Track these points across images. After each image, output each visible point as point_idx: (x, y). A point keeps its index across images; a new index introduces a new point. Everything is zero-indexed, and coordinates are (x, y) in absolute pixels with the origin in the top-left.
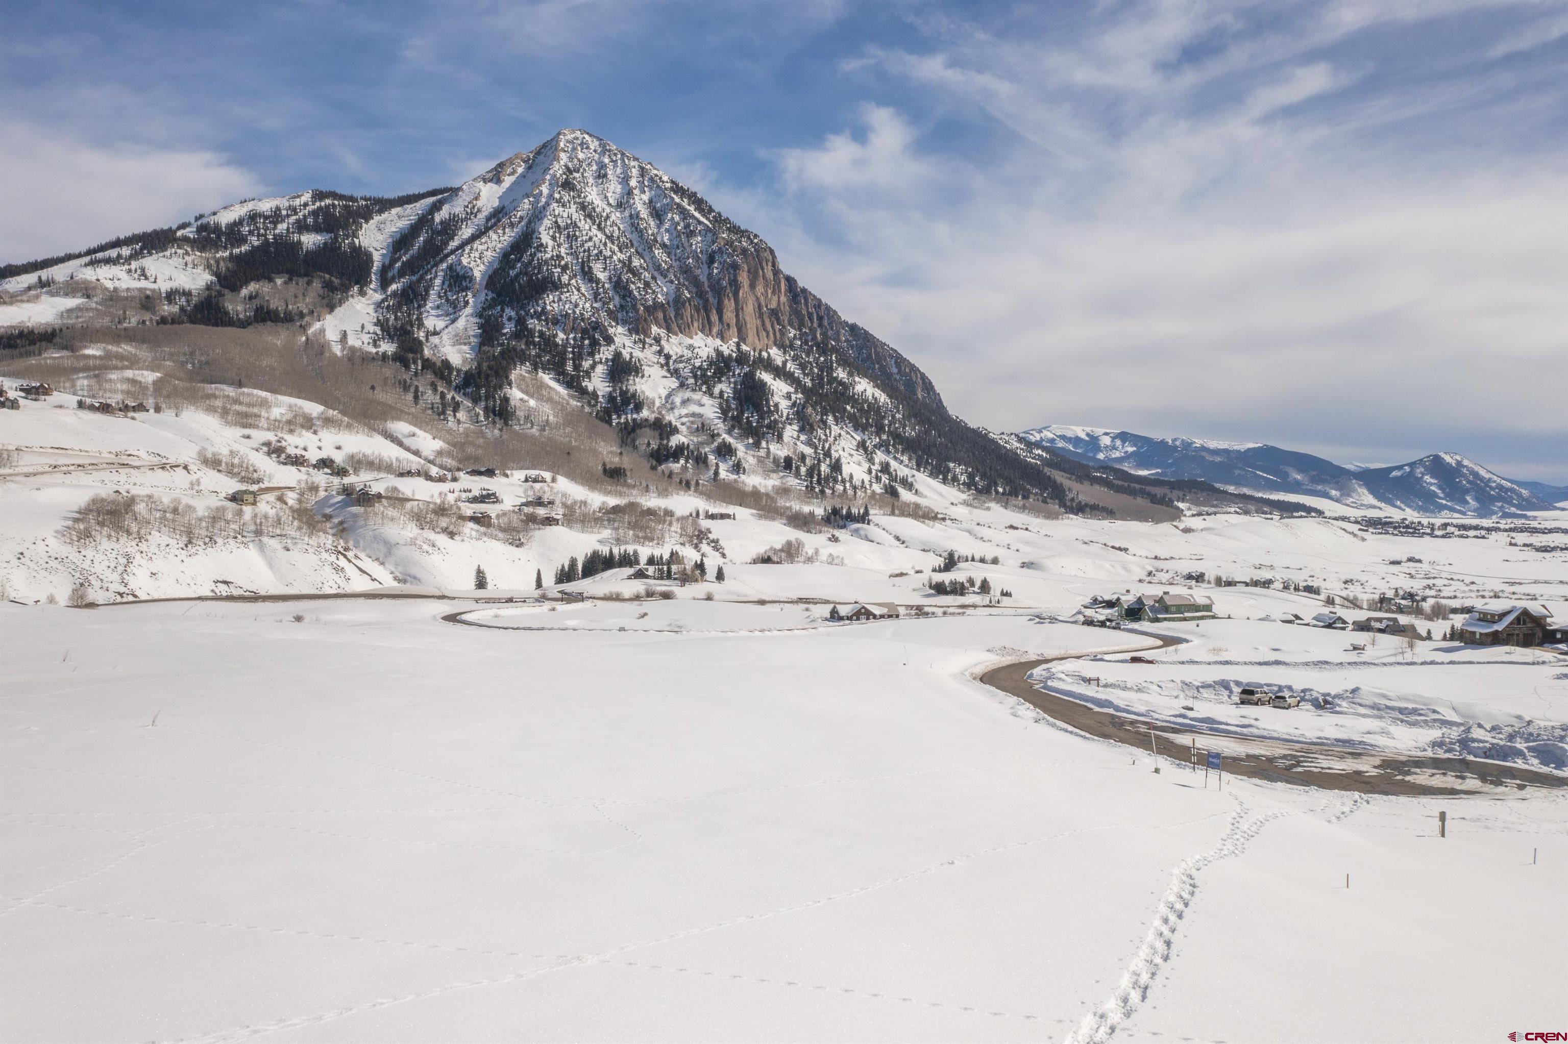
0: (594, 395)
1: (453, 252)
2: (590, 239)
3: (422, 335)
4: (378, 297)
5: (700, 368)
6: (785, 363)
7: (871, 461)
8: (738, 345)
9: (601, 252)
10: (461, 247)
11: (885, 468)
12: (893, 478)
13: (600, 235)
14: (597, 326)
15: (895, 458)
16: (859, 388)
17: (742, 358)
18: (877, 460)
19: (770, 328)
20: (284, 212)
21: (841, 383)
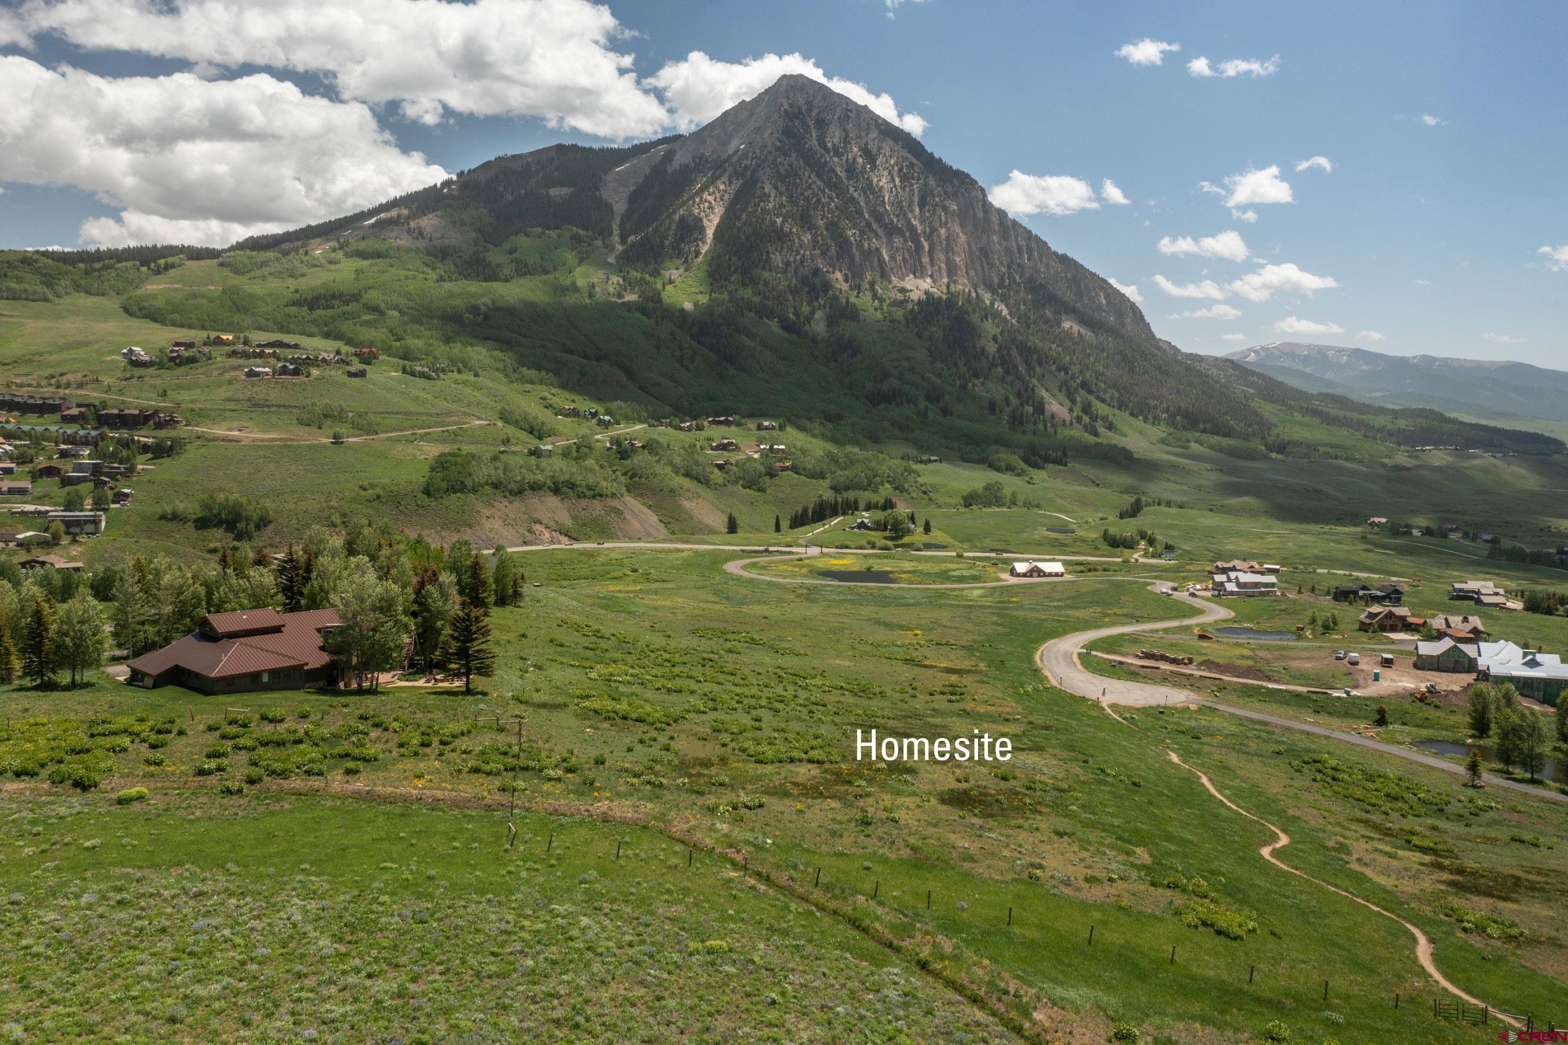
0: (814, 339)
1: (684, 204)
2: (810, 187)
3: (659, 286)
4: (620, 248)
5: (912, 311)
6: (992, 304)
7: (1073, 401)
8: (948, 286)
9: (819, 201)
10: (692, 198)
11: (1086, 409)
12: (1094, 418)
13: (819, 183)
14: (816, 272)
15: (1098, 398)
16: (1066, 325)
17: (950, 302)
18: (1079, 399)
19: (979, 268)
20: (533, 168)
21: (1047, 322)
